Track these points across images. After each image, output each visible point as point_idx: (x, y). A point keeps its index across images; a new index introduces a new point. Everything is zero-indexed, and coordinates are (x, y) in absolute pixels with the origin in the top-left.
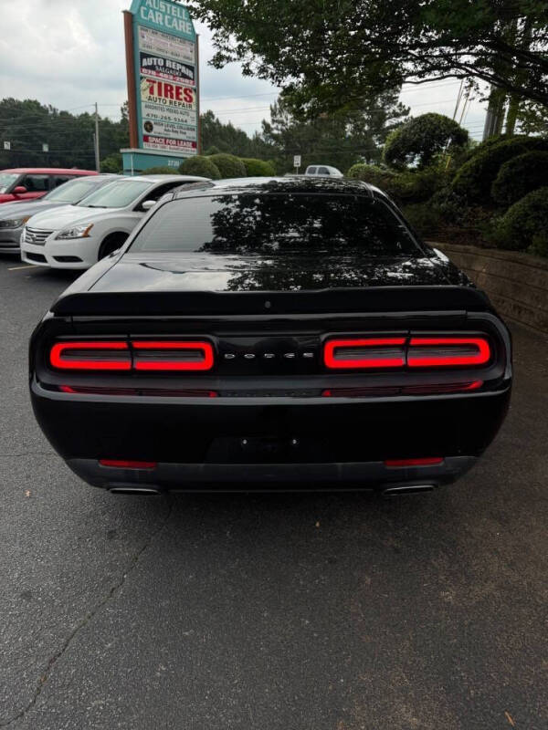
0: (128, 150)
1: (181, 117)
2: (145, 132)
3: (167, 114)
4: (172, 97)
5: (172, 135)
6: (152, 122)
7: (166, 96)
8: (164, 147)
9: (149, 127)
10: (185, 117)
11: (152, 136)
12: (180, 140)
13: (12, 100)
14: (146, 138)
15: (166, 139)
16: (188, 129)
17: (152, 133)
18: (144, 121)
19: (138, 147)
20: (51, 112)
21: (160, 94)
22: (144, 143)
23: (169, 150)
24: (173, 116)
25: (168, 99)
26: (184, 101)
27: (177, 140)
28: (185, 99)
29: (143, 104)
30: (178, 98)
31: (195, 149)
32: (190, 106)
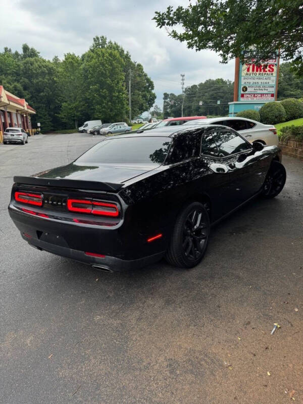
0: (232, 103)
1: (265, 81)
2: (242, 92)
3: (256, 81)
4: (261, 71)
5: (259, 92)
6: (247, 86)
7: (257, 71)
8: (253, 99)
9: (245, 89)
10: (267, 81)
11: (246, 94)
12: (263, 94)
13: (210, 80)
14: (242, 96)
15: (254, 94)
16: (269, 87)
17: (247, 92)
18: (242, 86)
19: (238, 101)
20: (228, 83)
21: (253, 70)
22: (241, 98)
23: (255, 100)
24: (260, 81)
25: (258, 73)
26: (268, 72)
27: (261, 94)
28: (269, 71)
29: (243, 78)
30: (264, 71)
31: (273, 98)
32: (272, 74)
